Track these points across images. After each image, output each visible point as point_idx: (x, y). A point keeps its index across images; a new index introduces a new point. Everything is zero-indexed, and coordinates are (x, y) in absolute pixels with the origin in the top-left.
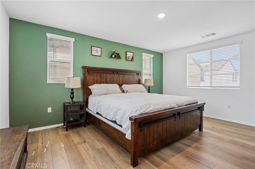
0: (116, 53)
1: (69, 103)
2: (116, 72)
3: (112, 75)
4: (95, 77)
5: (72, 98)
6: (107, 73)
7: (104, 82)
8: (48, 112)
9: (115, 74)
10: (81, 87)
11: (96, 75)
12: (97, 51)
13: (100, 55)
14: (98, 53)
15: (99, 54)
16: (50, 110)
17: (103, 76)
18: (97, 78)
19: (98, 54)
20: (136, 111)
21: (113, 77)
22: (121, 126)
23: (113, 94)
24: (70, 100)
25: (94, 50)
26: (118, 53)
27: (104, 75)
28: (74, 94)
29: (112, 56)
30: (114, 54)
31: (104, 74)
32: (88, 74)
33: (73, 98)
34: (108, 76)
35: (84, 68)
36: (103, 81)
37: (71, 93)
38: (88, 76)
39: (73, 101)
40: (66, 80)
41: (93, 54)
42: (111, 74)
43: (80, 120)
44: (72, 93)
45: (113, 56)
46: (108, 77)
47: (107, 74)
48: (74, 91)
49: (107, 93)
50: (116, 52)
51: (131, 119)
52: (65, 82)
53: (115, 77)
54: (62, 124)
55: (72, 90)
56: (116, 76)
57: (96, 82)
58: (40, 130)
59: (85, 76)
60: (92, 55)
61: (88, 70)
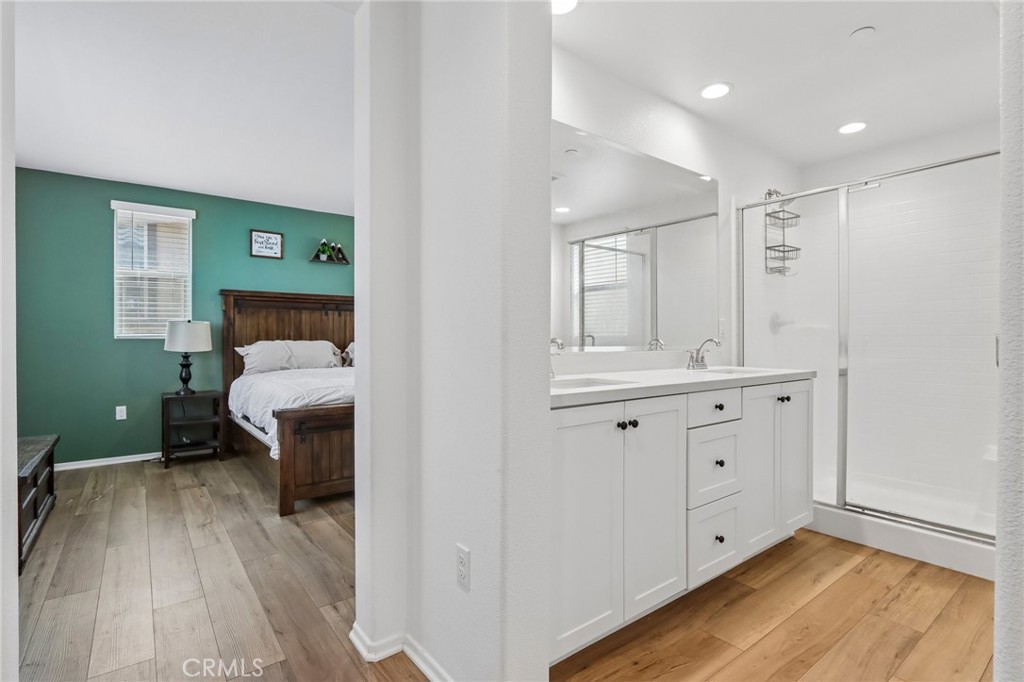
0: (333, 248)
1: (178, 393)
2: (333, 306)
3: (317, 315)
4: (262, 321)
5: (186, 380)
6: (299, 309)
7: (292, 334)
8: (118, 418)
9: (330, 312)
10: (211, 349)
11: (264, 314)
12: (267, 244)
13: (279, 255)
14: (271, 248)
15: (276, 251)
16: (121, 413)
17: (287, 318)
18: (266, 322)
19: (273, 251)
20: (295, 401)
21: (321, 320)
22: (262, 429)
23: (307, 368)
24: (179, 386)
25: (260, 240)
26: (339, 246)
27: (290, 315)
28: (192, 369)
29: (317, 257)
30: (323, 252)
31: (292, 312)
32: (236, 311)
33: (189, 379)
34: (304, 316)
35: (224, 293)
36: (287, 333)
37: (181, 365)
38: (237, 317)
39: (187, 389)
40: (167, 328)
41: (254, 253)
42: (313, 310)
43: (209, 442)
44: (186, 366)
45: (324, 257)
46: (303, 320)
47: (300, 313)
48: (190, 359)
49: (287, 366)
50: (333, 244)
51: (277, 415)
52: (164, 335)
53: (328, 319)
54: (158, 455)
55: (186, 356)
56: (331, 317)
57: (263, 335)
58: (92, 468)
59: (229, 319)
60: (252, 255)
61: (238, 302)
